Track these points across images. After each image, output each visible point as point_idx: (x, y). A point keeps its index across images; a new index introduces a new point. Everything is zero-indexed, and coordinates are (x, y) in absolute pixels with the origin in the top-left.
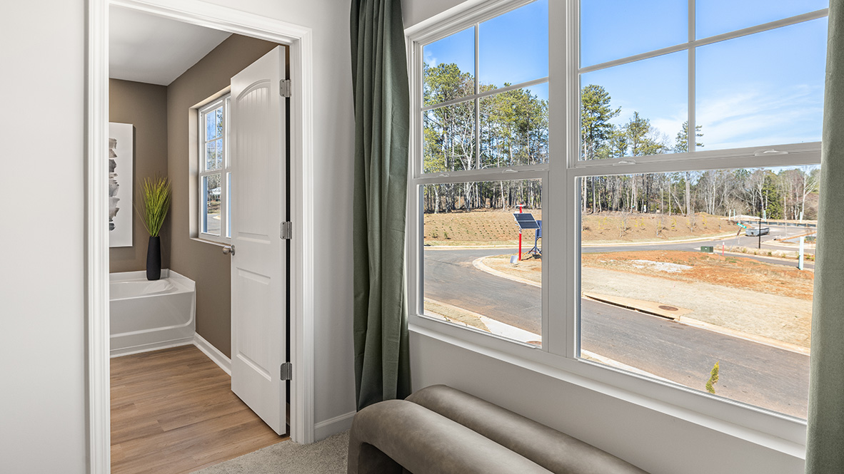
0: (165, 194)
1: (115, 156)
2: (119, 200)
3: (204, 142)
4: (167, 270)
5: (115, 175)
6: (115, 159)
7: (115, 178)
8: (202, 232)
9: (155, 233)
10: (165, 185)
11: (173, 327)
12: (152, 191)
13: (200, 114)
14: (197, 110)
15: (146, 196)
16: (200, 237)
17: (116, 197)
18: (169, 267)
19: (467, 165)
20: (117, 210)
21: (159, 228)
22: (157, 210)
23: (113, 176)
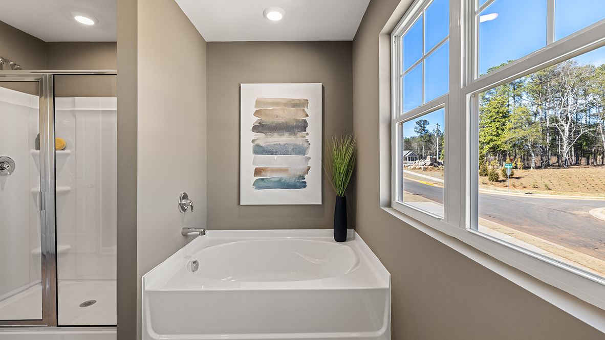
0: (351, 150)
1: (307, 116)
2: (310, 158)
3: (400, 76)
4: (352, 230)
5: (307, 134)
6: (307, 119)
7: (307, 137)
8: (397, 200)
9: (341, 192)
10: (351, 142)
12: (339, 150)
13: (393, 39)
14: (389, 34)
15: (333, 155)
16: (394, 206)
17: (308, 155)
18: (354, 227)
19: (563, 131)
20: (309, 168)
21: (345, 187)
22: (343, 168)
23: (305, 135)
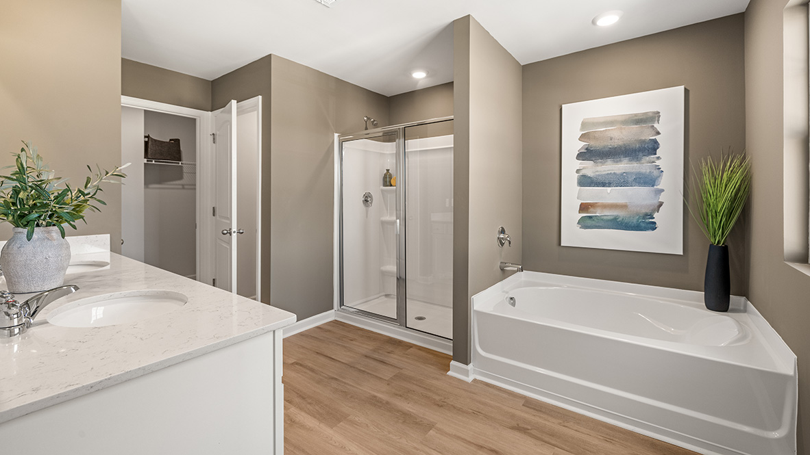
0: (737, 178)
1: (658, 133)
2: (663, 190)
4: (743, 299)
5: (658, 158)
6: (658, 138)
7: (658, 163)
9: (718, 239)
10: (740, 165)
11: (746, 429)
17: (659, 187)
18: (745, 292)
20: (661, 204)
21: (727, 232)
22: (722, 205)
23: (655, 159)
